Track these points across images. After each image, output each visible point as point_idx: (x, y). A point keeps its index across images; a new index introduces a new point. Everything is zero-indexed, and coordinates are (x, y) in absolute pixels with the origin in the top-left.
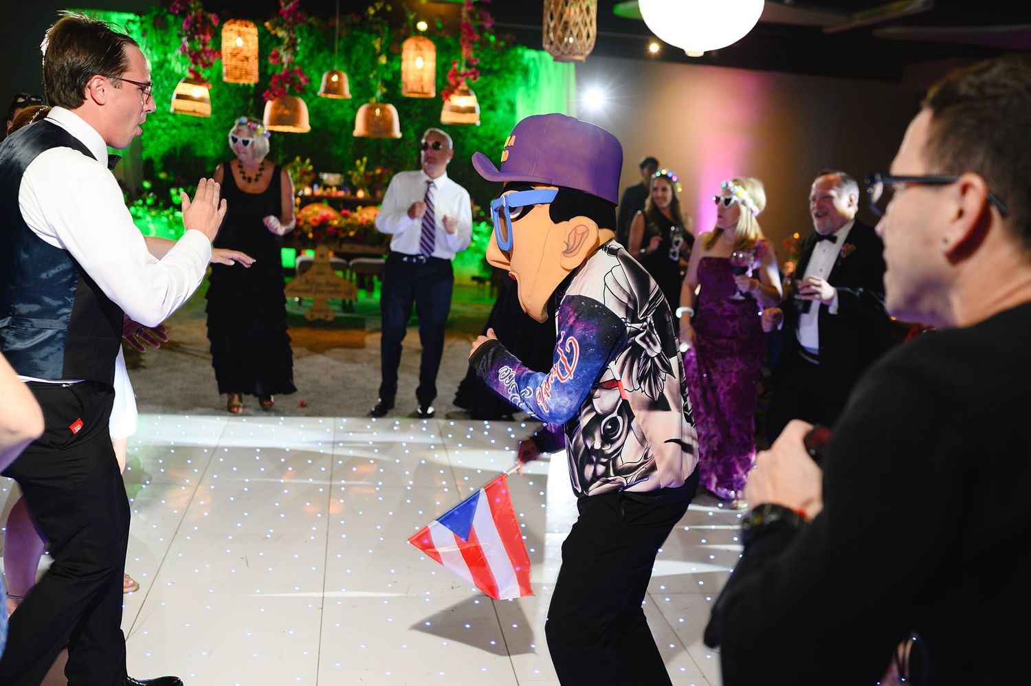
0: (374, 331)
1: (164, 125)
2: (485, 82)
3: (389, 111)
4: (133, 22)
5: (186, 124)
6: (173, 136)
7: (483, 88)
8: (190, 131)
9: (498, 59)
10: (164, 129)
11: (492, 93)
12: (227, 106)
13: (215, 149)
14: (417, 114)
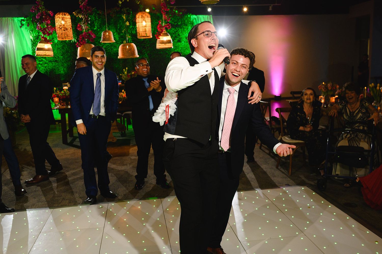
0: (134, 146)
1: (41, 63)
2: (175, 30)
3: (132, 46)
4: (23, 20)
5: (50, 61)
6: (46, 67)
7: (175, 33)
8: (52, 64)
9: (180, 20)
10: (41, 64)
11: (179, 35)
12: (67, 52)
13: (64, 70)
14: (148, 47)
